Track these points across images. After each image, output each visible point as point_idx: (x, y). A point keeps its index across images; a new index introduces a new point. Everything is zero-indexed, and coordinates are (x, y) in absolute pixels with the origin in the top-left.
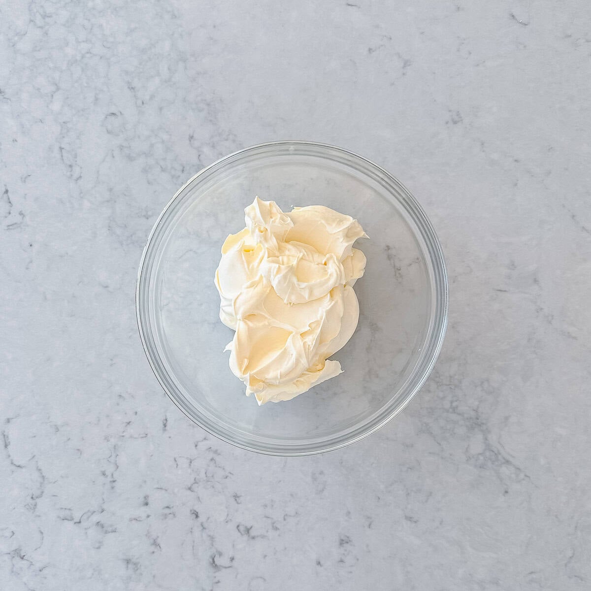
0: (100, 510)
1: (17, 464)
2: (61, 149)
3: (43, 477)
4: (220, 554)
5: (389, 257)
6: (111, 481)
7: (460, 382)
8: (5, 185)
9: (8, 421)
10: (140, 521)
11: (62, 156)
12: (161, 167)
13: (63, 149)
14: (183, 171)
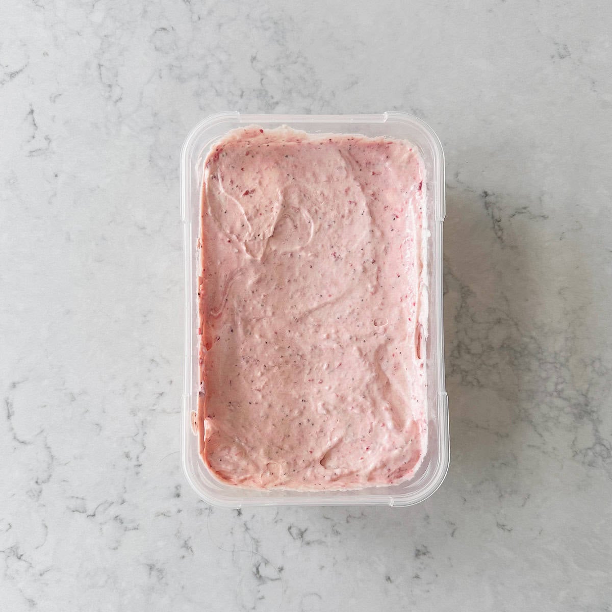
0: (120, 501)
1: (21, 439)
2: (100, 66)
3: (52, 457)
4: (267, 562)
5: (487, 206)
6: (135, 466)
7: (567, 361)
8: (31, 105)
9: (14, 385)
10: (169, 516)
11: (101, 74)
12: (216, 91)
13: (102, 65)
14: (242, 96)
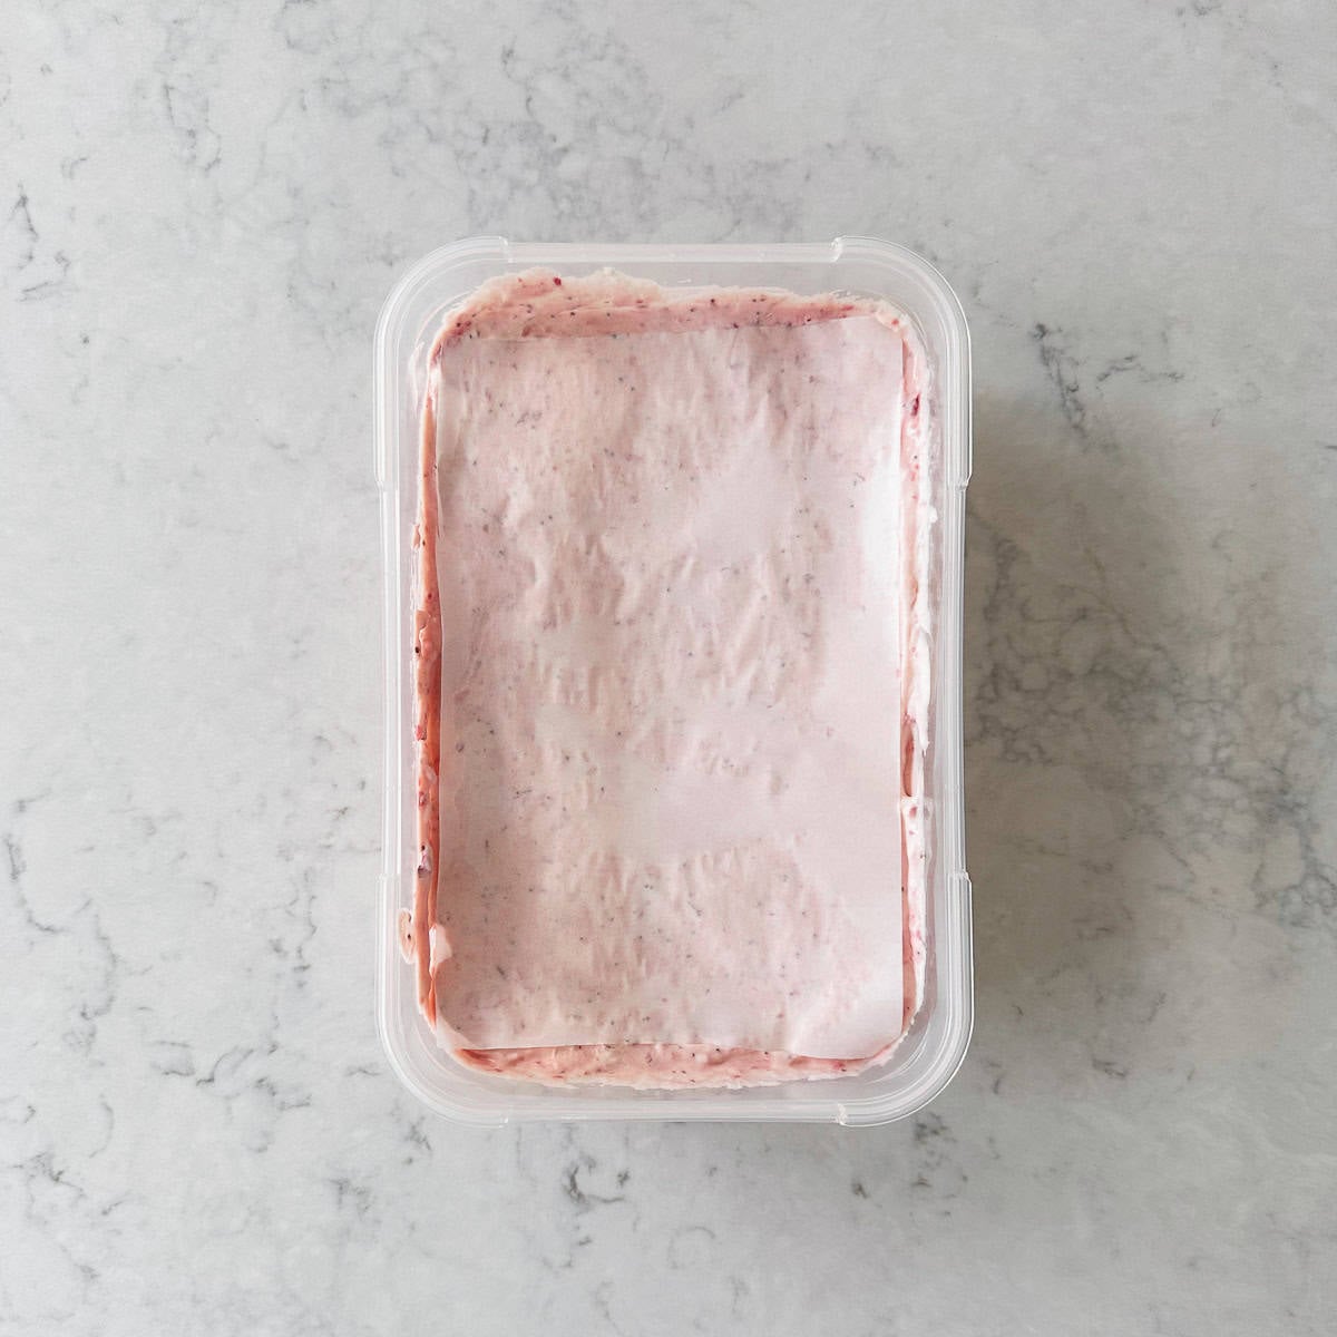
0: (267, 1047)
1: (44, 923)
2: (167, 89)
3: (114, 959)
4: (592, 1164)
5: (1046, 356)
6: (295, 969)
7: (1237, 694)
8: (20, 186)
9: (21, 806)
10: (375, 1074)
11: (170, 108)
12: (429, 131)
13: (172, 88)
14: (485, 140)
